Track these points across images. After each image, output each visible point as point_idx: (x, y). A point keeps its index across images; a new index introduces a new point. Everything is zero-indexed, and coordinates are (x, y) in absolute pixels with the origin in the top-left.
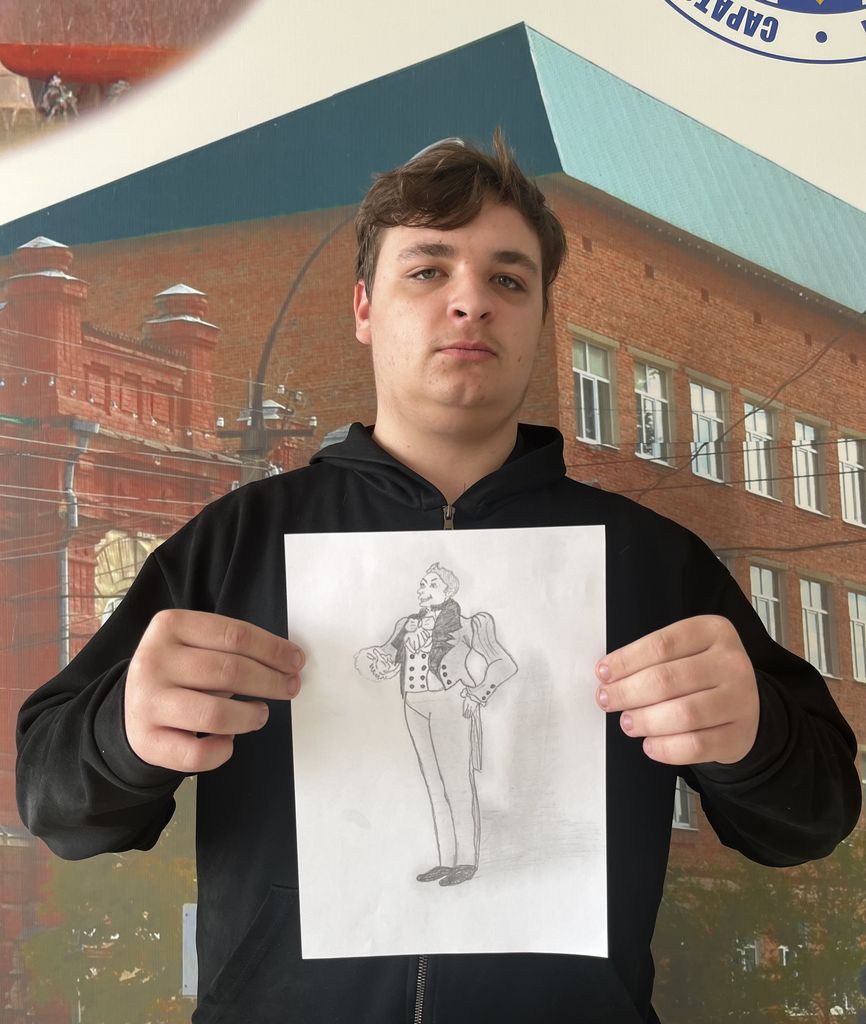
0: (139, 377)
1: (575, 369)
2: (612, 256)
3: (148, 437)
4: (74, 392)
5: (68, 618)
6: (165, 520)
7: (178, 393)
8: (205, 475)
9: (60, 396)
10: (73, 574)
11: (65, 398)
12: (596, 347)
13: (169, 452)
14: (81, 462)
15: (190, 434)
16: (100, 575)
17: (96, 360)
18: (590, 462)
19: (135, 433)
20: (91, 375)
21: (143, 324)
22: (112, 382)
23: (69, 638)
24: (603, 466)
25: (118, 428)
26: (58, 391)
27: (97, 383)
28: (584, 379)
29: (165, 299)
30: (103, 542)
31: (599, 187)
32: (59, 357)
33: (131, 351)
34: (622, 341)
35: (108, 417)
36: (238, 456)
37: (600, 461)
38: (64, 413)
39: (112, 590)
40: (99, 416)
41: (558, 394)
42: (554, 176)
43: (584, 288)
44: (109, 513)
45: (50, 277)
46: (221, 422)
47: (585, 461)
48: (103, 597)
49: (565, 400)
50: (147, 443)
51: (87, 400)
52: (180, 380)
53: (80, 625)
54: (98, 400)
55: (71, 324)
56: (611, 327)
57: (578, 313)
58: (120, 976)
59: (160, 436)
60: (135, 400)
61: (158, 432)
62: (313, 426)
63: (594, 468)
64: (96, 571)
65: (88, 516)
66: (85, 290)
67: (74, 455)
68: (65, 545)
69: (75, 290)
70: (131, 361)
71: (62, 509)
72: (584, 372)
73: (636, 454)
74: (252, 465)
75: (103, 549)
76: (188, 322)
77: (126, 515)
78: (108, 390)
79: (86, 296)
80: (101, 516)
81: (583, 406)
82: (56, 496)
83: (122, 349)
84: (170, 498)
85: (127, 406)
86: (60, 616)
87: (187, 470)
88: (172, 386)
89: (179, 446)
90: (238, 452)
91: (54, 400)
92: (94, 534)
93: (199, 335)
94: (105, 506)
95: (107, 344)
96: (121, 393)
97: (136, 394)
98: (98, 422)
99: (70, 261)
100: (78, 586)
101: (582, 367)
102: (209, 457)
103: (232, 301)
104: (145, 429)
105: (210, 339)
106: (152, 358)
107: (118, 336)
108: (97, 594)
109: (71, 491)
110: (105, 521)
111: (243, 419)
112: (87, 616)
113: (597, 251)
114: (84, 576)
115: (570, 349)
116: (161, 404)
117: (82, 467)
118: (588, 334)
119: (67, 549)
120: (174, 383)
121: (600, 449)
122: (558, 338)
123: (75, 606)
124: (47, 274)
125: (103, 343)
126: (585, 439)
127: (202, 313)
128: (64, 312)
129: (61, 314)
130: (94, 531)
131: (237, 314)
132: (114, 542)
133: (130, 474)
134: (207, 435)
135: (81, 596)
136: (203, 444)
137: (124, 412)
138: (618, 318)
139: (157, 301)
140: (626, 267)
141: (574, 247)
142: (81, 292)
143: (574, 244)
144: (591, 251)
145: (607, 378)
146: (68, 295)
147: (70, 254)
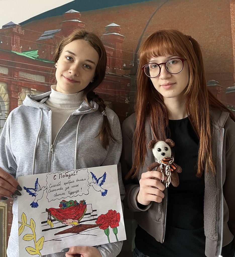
7: (112, 56)
13: (109, 74)
15: (115, 69)
21: (102, 35)
29: (108, 28)
41: (234, 56)
45: (74, 21)
46: (125, 65)
52: (112, 52)
76: (115, 34)
87: (114, 80)
88: (110, 54)
89: (112, 72)
90: (130, 74)
102: (121, 76)
103: (128, 28)
105: (122, 40)
111: (131, 64)
127: (119, 32)
131: (130, 32)
134: (120, 69)
136: (119, 72)
142: (83, 26)
146: (79, 27)
147: (80, 14)
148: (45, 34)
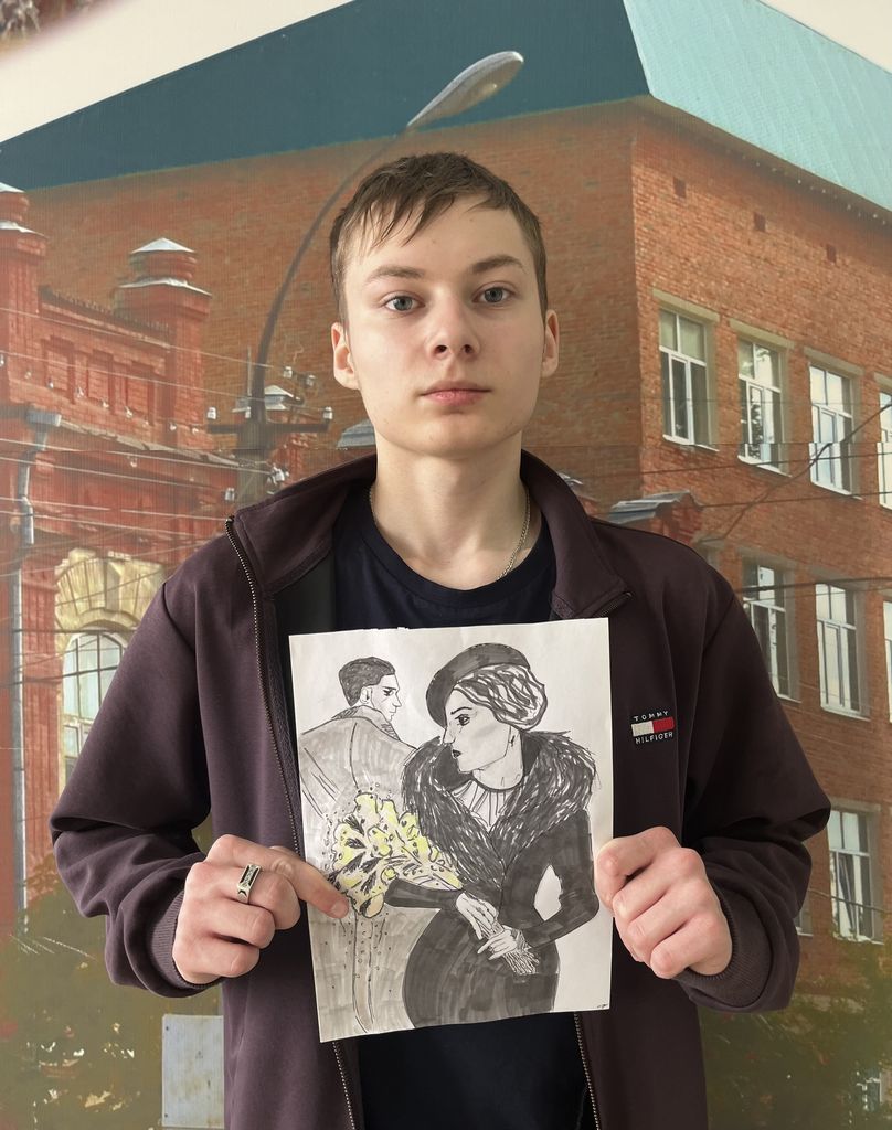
0: (111, 356)
1: (662, 348)
2: (712, 203)
3: (122, 432)
4: (29, 374)
5: (21, 657)
6: (143, 537)
7: (159, 377)
8: (192, 480)
9: (11, 379)
10: (28, 603)
11: (18, 382)
12: (690, 321)
13: (148, 451)
14: (39, 463)
15: (173, 428)
16: (61, 604)
17: (57, 335)
18: (681, 468)
19: (104, 427)
20: (50, 353)
21: (115, 289)
22: (77, 362)
23: (23, 682)
24: (696, 473)
25: (85, 421)
26: (9, 373)
27: (58, 363)
28: (673, 360)
29: (143, 258)
30: (65, 563)
31: (696, 114)
32: (11, 331)
33: (101, 324)
34: (723, 312)
35: (71, 406)
36: (233, 456)
37: (693, 465)
38: (17, 401)
39: (76, 623)
40: (60, 405)
41: (642, 380)
42: (639, 99)
43: (674, 244)
44: (72, 526)
46: (213, 414)
47: (674, 466)
48: (64, 632)
49: (650, 387)
50: (121, 439)
51: (46, 385)
52: (162, 360)
53: (36, 666)
54: (59, 385)
55: (25, 289)
56: (709, 294)
57: (668, 277)
58: (85, 1101)
59: (137, 431)
60: (106, 385)
61: (133, 426)
62: (328, 420)
63: (685, 475)
64: (57, 600)
65: (47, 530)
66: (43, 246)
67: (30, 453)
68: (17, 567)
69: (31, 247)
70: (100, 336)
71: (15, 521)
72: (675, 353)
73: (740, 457)
74: (253, 468)
75: (65, 572)
76: (172, 286)
77: (94, 529)
78: (71, 372)
79: (44, 254)
80: (63, 530)
81: (672, 396)
82: (6, 506)
83: (89, 320)
84: (149, 509)
85: (94, 392)
86: (13, 655)
87: (170, 474)
88: (152, 368)
89: (160, 442)
90: (234, 452)
91: (5, 386)
92: (53, 552)
93: (186, 304)
94: (68, 518)
95: (70, 314)
96: (88, 376)
97: (106, 378)
98: (59, 413)
99: (26, 209)
100: (33, 618)
101: (672, 346)
102: (198, 457)
103: (227, 261)
104: (119, 422)
105: (200, 308)
106: (127, 332)
107: (84, 304)
108: (57, 628)
109: (25, 499)
110: (67, 537)
111: (240, 410)
112: (45, 656)
113: (693, 197)
114: (42, 606)
115: (656, 323)
116: (138, 390)
117: (39, 469)
118: (679, 303)
119: (20, 571)
120: (154, 364)
121: (693, 450)
122: (641, 309)
123: (30, 643)
125: (65, 312)
126: (675, 438)
127: (190, 275)
128: (16, 272)
129: (13, 276)
130: (53, 549)
131: (235, 277)
132: (79, 563)
133: (97, 478)
134: (195, 430)
135: (38, 631)
136: (189, 441)
137: (92, 400)
138: (719, 283)
139: (133, 259)
140: (730, 218)
141: (662, 190)
142: (38, 247)
143: (663, 187)
144: (684, 197)
145: (703, 360)
146: (22, 252)
147: (25, 201)
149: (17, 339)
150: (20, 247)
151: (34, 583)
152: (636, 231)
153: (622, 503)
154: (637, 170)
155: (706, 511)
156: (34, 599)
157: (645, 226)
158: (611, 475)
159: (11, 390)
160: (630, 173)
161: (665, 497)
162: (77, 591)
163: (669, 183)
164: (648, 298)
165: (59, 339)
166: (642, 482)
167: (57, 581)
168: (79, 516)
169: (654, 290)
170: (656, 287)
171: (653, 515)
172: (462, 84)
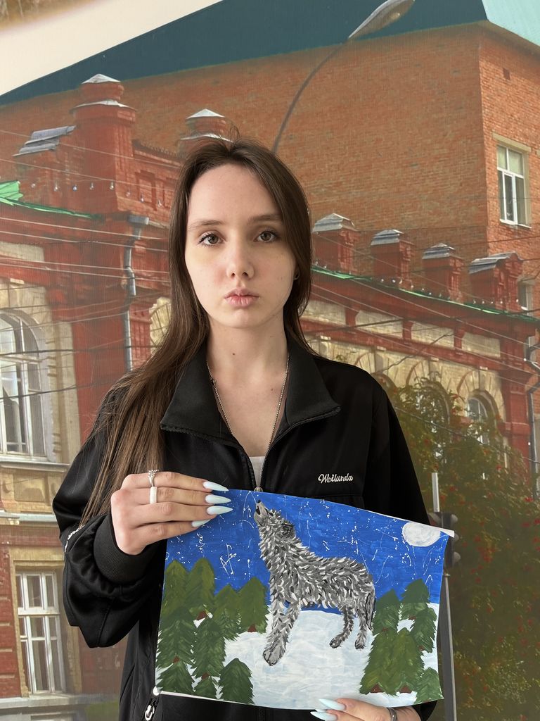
1: (499, 169)
2: (524, 83)
4: (129, 193)
5: (131, 363)
9: (118, 197)
10: (134, 331)
11: (122, 198)
12: (515, 152)
14: (136, 247)
16: (154, 330)
17: (145, 169)
18: (510, 238)
20: (141, 181)
21: (179, 141)
22: (157, 185)
24: (519, 241)
25: (163, 220)
26: (117, 193)
27: (146, 186)
28: (506, 176)
29: (193, 121)
30: (155, 306)
32: (117, 167)
33: (170, 162)
34: (532, 147)
35: (155, 212)
37: (517, 237)
38: (122, 210)
40: (148, 211)
41: (487, 188)
42: (481, 23)
43: (505, 107)
44: (158, 284)
45: (107, 105)
47: (506, 238)
49: (492, 191)
51: (139, 200)
54: (147, 200)
55: (124, 142)
56: (525, 136)
57: (502, 126)
63: (513, 242)
64: (151, 328)
65: (143, 287)
66: (134, 115)
67: (131, 241)
68: (126, 309)
69: (126, 116)
70: (171, 169)
71: (124, 282)
72: (505, 171)
75: (155, 311)
78: (154, 191)
80: (153, 287)
81: (504, 196)
82: (119, 273)
83: (163, 160)
85: (168, 203)
86: (126, 361)
91: (114, 201)
92: (148, 300)
94: (156, 279)
95: (152, 157)
96: (164, 193)
98: (148, 216)
99: (122, 93)
100: (138, 339)
101: (504, 167)
103: (244, 122)
107: (160, 150)
108: (152, 344)
109: (130, 269)
110: (156, 291)
113: (514, 79)
114: (142, 332)
115: (495, 153)
117: (137, 250)
118: (508, 141)
119: (128, 312)
121: (517, 227)
122: (486, 145)
123: (136, 354)
124: (105, 103)
125: (149, 156)
126: (506, 221)
128: (119, 132)
129: (116, 134)
130: (148, 298)
131: (248, 132)
132: (163, 306)
135: (141, 347)
137: (166, 208)
138: (530, 129)
139: (188, 122)
140: (535, 91)
141: (497, 76)
142: (131, 116)
143: (497, 74)
144: (509, 79)
145: (522, 175)
146: (121, 119)
147: (121, 87)
148: (33, 139)
149: (121, 173)
150: (120, 116)
151: (138, 319)
152: (483, 99)
153: (477, 260)
154: (482, 64)
155: (524, 263)
156: (137, 328)
157: (488, 96)
158: (471, 244)
159: (119, 204)
160: (478, 65)
161: (501, 256)
162: (163, 322)
163: (501, 71)
164: (491, 138)
165: (146, 172)
166: (489, 248)
167: (150, 316)
168: (163, 278)
169: (494, 134)
170: (495, 133)
171: (495, 266)
172: (379, 14)
